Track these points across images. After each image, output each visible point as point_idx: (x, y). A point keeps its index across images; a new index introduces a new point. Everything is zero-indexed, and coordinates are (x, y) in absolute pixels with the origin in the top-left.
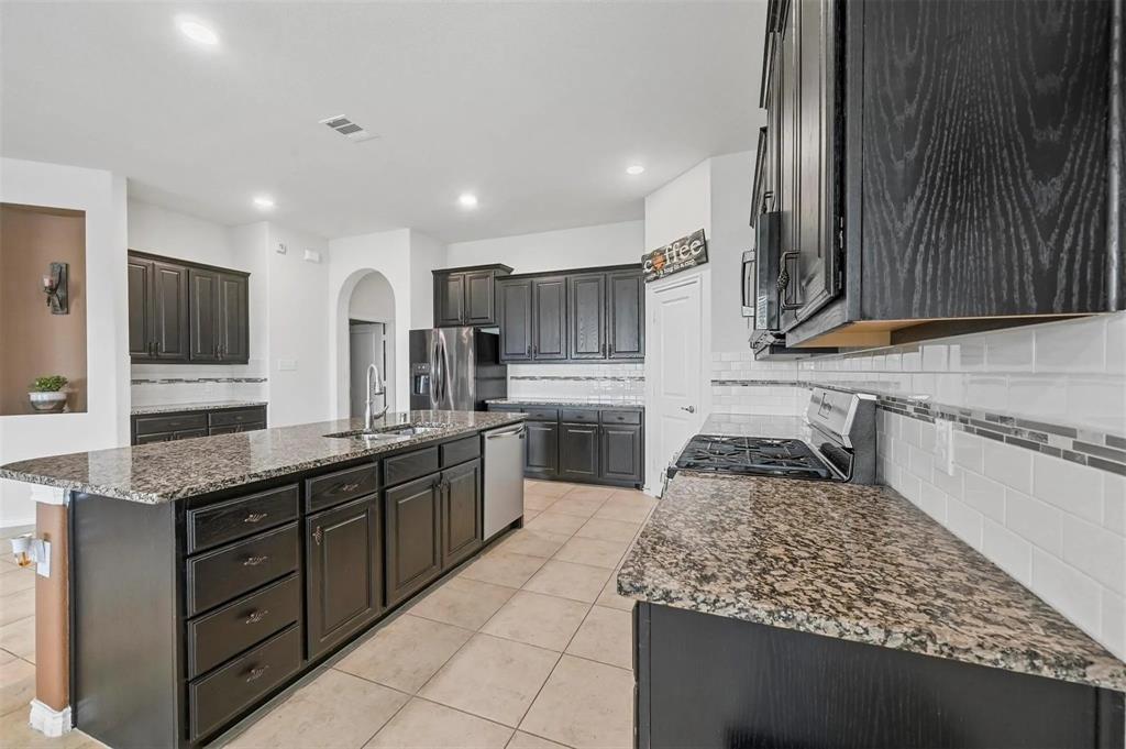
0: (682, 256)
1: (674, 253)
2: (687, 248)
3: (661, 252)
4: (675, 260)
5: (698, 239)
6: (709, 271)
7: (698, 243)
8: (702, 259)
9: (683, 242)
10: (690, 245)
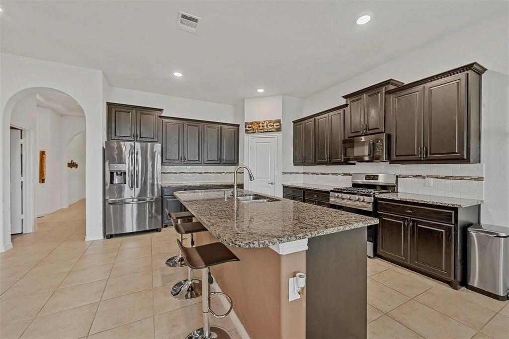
0: (269, 127)
1: (265, 124)
2: (272, 124)
3: (258, 123)
4: (265, 127)
5: (279, 122)
6: (281, 134)
7: (278, 124)
8: (279, 130)
9: (270, 122)
10: (274, 124)
